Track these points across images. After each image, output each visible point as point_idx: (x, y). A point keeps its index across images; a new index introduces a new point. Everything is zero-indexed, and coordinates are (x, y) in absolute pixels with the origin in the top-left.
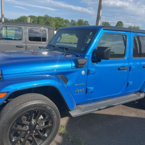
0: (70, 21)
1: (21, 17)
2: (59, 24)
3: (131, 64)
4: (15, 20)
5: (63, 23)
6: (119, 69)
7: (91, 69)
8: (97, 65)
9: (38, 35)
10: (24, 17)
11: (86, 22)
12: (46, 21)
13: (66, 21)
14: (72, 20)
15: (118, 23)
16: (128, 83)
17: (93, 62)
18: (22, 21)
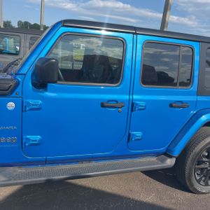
3: (135, 97)
7: (31, 102)
16: (129, 134)
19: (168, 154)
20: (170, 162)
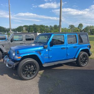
0: (49, 27)
1: (19, 27)
2: (42, 29)
3: (67, 46)
4: (16, 29)
5: (45, 28)
6: (62, 49)
7: (50, 49)
8: (52, 47)
9: (30, 38)
10: (21, 26)
12: (34, 28)
13: (47, 27)
14: (50, 26)
15: (79, 25)
16: (67, 54)
17: (50, 46)
18: (20, 29)
19: (75, 58)
20: (75, 60)
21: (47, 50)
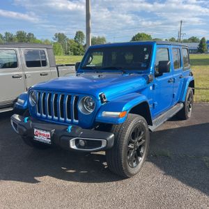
6: (169, 81)
11: (30, 34)
16: (174, 95)
20: (182, 105)
21: (151, 88)
